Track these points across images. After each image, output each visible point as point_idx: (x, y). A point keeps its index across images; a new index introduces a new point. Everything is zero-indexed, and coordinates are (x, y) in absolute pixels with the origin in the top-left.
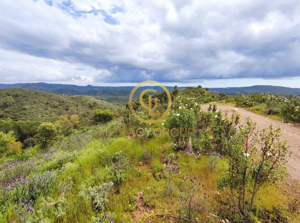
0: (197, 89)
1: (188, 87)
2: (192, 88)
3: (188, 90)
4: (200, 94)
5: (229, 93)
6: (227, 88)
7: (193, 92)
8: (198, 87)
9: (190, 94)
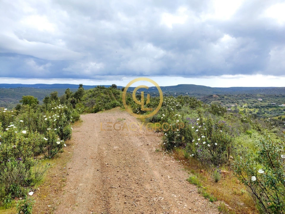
0: (111, 89)
1: (98, 87)
2: (104, 88)
3: (98, 90)
4: (113, 96)
5: (155, 93)
6: (152, 87)
7: (105, 93)
8: (112, 87)
9: (100, 96)
